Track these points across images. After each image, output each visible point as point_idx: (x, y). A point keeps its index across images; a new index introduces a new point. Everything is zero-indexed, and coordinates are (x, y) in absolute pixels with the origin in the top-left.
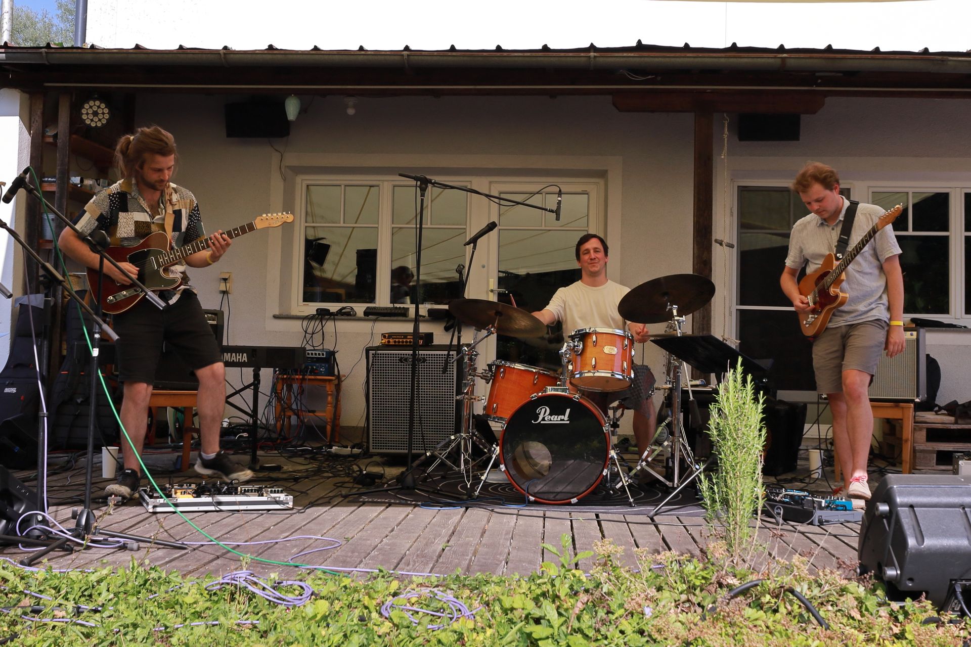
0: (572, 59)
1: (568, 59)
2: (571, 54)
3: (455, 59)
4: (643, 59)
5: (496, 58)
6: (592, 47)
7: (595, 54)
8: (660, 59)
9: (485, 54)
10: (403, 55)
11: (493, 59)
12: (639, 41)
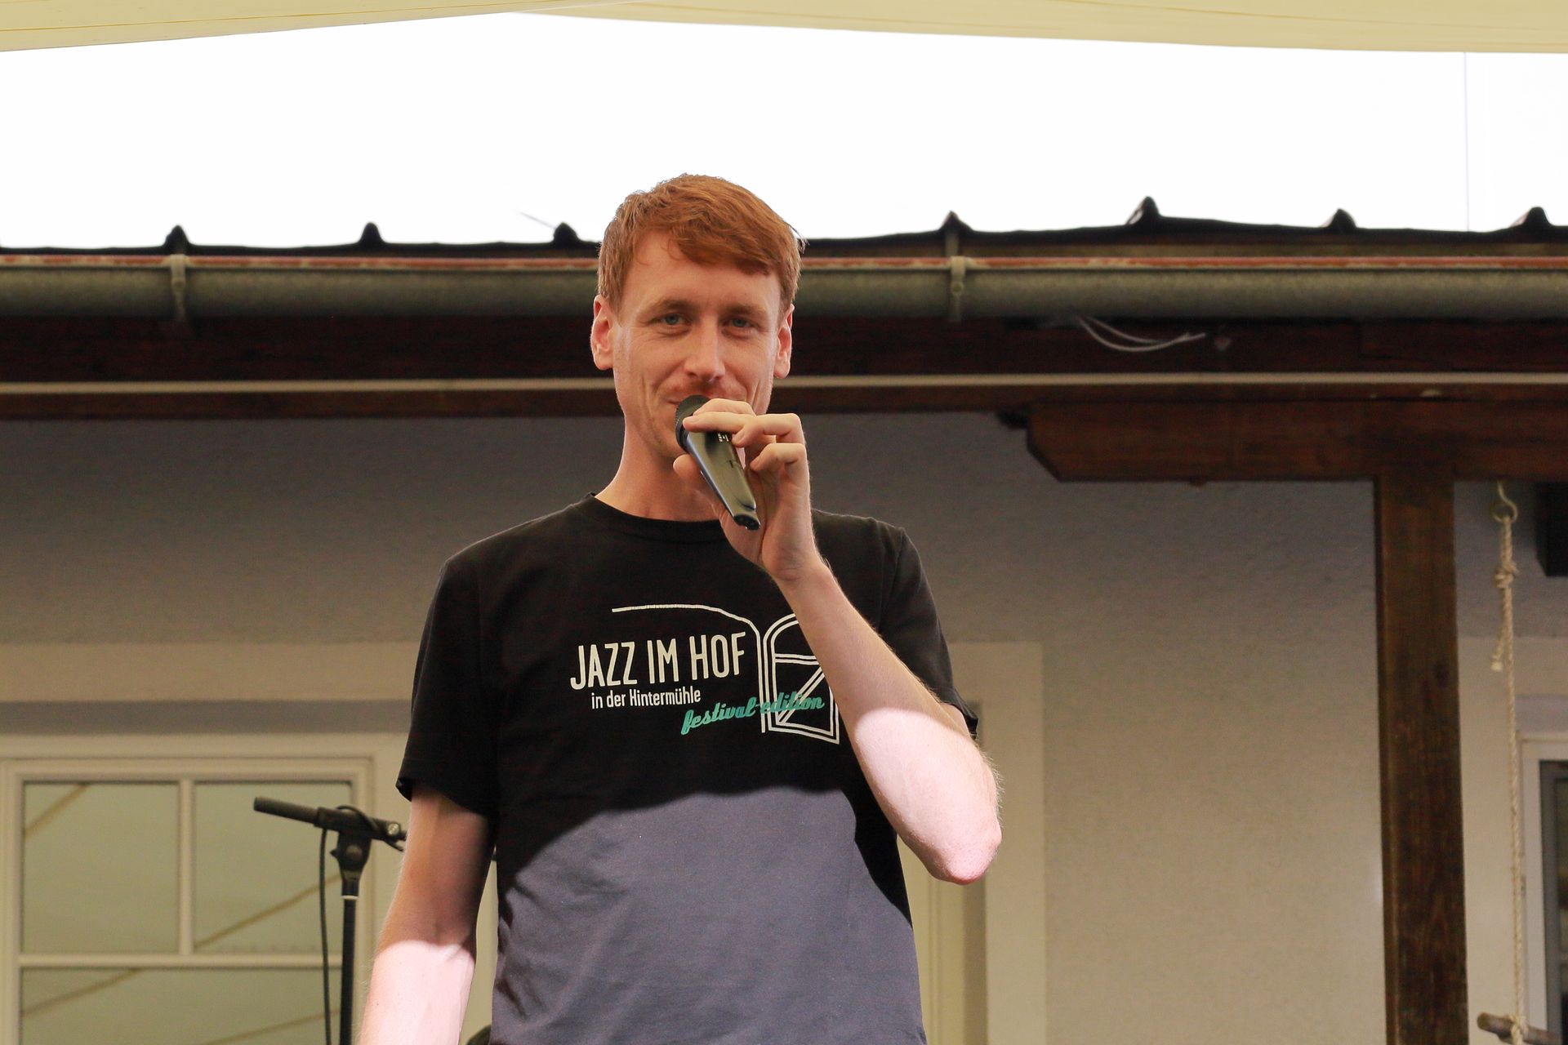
0: (875, 283)
1: (860, 281)
2: (870, 263)
3: (387, 284)
4: (1166, 280)
5: (559, 282)
6: (955, 233)
7: (973, 262)
8: (1238, 281)
9: (513, 264)
10: (166, 271)
11: (549, 282)
12: (1148, 206)
